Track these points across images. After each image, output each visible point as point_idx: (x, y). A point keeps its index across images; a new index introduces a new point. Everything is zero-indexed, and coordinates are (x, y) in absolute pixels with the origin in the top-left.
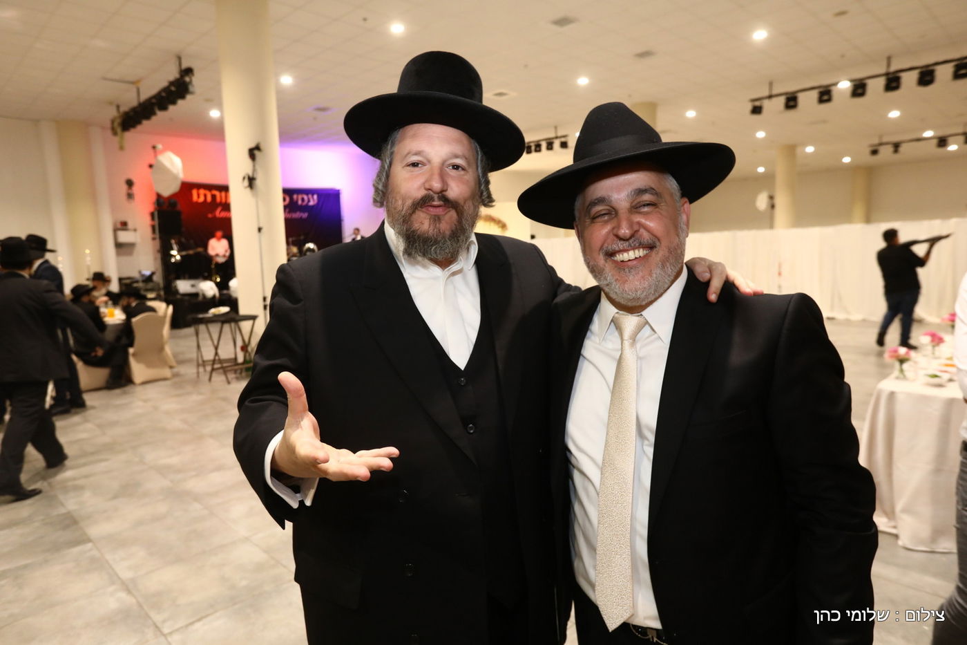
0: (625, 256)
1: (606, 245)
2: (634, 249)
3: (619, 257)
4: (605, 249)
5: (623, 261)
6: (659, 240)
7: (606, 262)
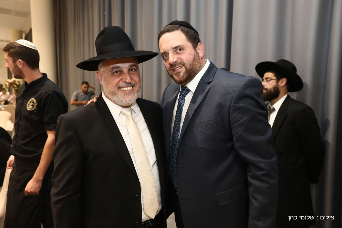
0: (126, 89)
1: (119, 84)
2: (129, 86)
3: (124, 89)
4: (119, 86)
5: (125, 90)
6: (136, 84)
7: (118, 90)
